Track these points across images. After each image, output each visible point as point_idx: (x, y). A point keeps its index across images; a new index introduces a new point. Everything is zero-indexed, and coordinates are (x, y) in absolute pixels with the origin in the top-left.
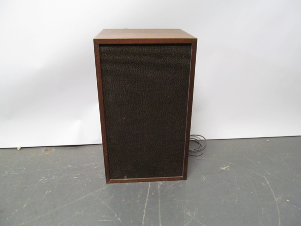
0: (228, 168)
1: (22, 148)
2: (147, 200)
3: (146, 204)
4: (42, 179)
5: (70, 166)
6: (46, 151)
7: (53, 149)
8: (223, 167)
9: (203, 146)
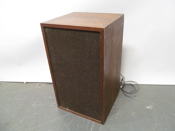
0: (152, 107)
1: (26, 83)
2: (93, 126)
3: (92, 129)
4: (33, 105)
5: (51, 97)
6: (39, 85)
7: (44, 85)
8: (148, 106)
9: (137, 89)
